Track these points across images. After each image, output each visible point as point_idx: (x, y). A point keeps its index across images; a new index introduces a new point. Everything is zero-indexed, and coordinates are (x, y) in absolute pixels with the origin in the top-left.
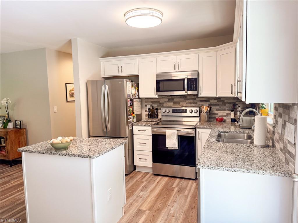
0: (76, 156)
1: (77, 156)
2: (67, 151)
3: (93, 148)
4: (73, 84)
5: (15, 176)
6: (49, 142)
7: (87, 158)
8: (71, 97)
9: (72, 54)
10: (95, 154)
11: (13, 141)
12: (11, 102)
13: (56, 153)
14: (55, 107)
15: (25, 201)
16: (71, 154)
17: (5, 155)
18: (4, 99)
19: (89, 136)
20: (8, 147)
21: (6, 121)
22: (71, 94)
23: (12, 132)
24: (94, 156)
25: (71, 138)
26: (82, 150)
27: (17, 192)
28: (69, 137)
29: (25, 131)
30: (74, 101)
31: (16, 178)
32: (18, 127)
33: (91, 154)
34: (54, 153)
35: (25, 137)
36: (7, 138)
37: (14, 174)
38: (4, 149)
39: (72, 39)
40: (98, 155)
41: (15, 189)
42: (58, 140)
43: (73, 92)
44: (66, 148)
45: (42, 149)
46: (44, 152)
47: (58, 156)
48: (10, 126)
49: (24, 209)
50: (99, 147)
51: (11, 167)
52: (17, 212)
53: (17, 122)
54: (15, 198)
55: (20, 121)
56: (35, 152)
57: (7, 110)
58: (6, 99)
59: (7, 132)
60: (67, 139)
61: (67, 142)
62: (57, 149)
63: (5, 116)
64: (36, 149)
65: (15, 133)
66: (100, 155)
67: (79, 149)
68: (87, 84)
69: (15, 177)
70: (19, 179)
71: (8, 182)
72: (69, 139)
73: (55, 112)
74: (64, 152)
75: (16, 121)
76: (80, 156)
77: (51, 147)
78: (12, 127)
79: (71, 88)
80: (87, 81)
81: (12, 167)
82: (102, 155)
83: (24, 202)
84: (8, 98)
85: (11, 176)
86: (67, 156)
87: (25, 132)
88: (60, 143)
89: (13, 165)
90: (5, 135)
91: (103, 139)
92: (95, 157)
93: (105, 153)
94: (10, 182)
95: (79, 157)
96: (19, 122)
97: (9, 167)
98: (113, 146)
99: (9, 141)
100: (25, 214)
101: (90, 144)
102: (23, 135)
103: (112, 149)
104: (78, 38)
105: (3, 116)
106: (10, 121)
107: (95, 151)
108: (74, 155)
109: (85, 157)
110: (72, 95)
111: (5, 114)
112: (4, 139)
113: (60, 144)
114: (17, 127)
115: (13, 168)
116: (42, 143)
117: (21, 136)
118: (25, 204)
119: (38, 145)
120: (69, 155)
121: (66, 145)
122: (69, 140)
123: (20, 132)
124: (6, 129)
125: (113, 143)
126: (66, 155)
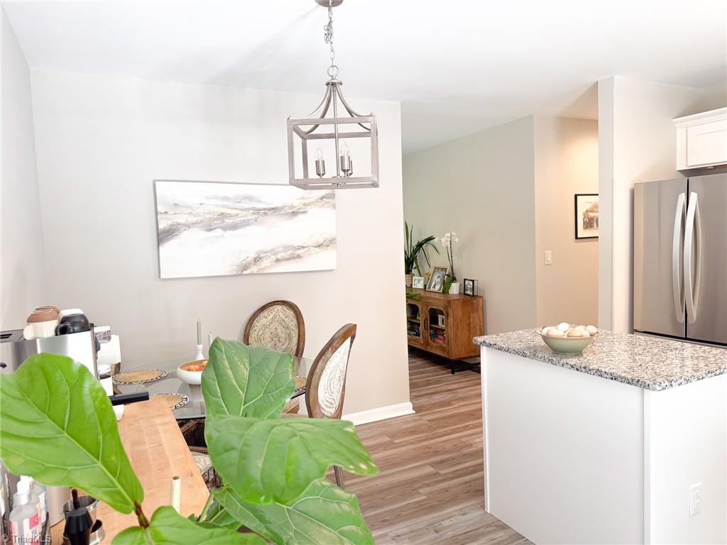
0: (605, 375)
1: (608, 376)
2: (582, 359)
3: (651, 364)
4: (597, 195)
5: (462, 393)
6: (538, 332)
7: (633, 387)
8: (587, 228)
9: (597, 121)
10: (659, 380)
11: (458, 320)
12: (457, 240)
13: (554, 359)
14: (548, 253)
15: (483, 451)
16: (591, 367)
17: (444, 347)
18: (446, 235)
19: (633, 331)
20: (450, 333)
21: (447, 279)
22: (587, 220)
23: (457, 302)
24: (655, 384)
25: (592, 329)
26: (621, 362)
27: (465, 428)
28: (586, 326)
29: (481, 302)
30: (597, 237)
31: (462, 399)
32: (469, 292)
33: (645, 377)
34: (549, 360)
35: (481, 314)
36: (448, 314)
37: (459, 390)
38: (443, 335)
39: (599, 83)
40: (667, 383)
41: (461, 421)
42: (560, 331)
43: (592, 215)
44: (578, 353)
45: (523, 345)
46: (528, 353)
47: (558, 368)
48: (455, 289)
49: (480, 467)
50: (668, 362)
51: (453, 373)
52: (465, 470)
53: (467, 282)
54: (463, 440)
55: (473, 281)
56: (508, 350)
57: (450, 258)
58: (449, 235)
59: (449, 302)
60: (582, 331)
61: (581, 338)
62: (557, 352)
63: (446, 269)
64: (509, 343)
65: (462, 304)
66: (671, 385)
67: (613, 359)
68: (633, 193)
69: (460, 395)
70: (468, 403)
71: (448, 403)
72: (585, 330)
73: (547, 263)
74: (573, 361)
75: (465, 280)
76: (614, 378)
77: (543, 343)
78: (458, 293)
79: (589, 206)
80: (635, 184)
81: (456, 373)
82: (679, 385)
83: (480, 453)
84: (453, 233)
85: (453, 393)
86: (581, 371)
87: (481, 305)
88: (566, 337)
89: (457, 371)
90: (446, 307)
91: (677, 344)
92: (658, 388)
93: (688, 381)
94: (450, 405)
95: (612, 379)
96: (471, 283)
97: (449, 373)
98: (713, 367)
99: (451, 319)
100: (482, 478)
101: (640, 352)
102: (477, 310)
103: (709, 375)
104: (616, 76)
105: (442, 269)
106: (454, 280)
107: (658, 371)
108: (599, 373)
109: (629, 383)
110: (590, 223)
111: (447, 264)
112: (443, 314)
113: (563, 339)
114: (466, 292)
115: (458, 377)
116: (521, 332)
117: (473, 312)
118: (483, 458)
119: (514, 335)
120: (586, 369)
121: (579, 344)
122: (586, 334)
123: (472, 303)
124: (446, 295)
125: (712, 359)
126: (578, 370)
